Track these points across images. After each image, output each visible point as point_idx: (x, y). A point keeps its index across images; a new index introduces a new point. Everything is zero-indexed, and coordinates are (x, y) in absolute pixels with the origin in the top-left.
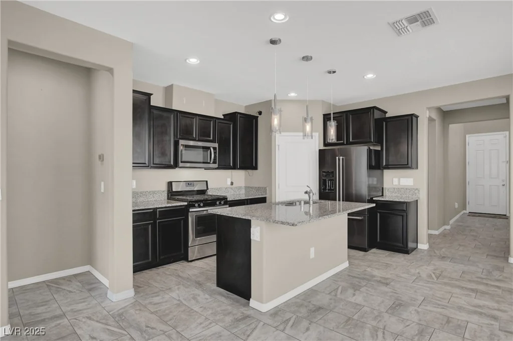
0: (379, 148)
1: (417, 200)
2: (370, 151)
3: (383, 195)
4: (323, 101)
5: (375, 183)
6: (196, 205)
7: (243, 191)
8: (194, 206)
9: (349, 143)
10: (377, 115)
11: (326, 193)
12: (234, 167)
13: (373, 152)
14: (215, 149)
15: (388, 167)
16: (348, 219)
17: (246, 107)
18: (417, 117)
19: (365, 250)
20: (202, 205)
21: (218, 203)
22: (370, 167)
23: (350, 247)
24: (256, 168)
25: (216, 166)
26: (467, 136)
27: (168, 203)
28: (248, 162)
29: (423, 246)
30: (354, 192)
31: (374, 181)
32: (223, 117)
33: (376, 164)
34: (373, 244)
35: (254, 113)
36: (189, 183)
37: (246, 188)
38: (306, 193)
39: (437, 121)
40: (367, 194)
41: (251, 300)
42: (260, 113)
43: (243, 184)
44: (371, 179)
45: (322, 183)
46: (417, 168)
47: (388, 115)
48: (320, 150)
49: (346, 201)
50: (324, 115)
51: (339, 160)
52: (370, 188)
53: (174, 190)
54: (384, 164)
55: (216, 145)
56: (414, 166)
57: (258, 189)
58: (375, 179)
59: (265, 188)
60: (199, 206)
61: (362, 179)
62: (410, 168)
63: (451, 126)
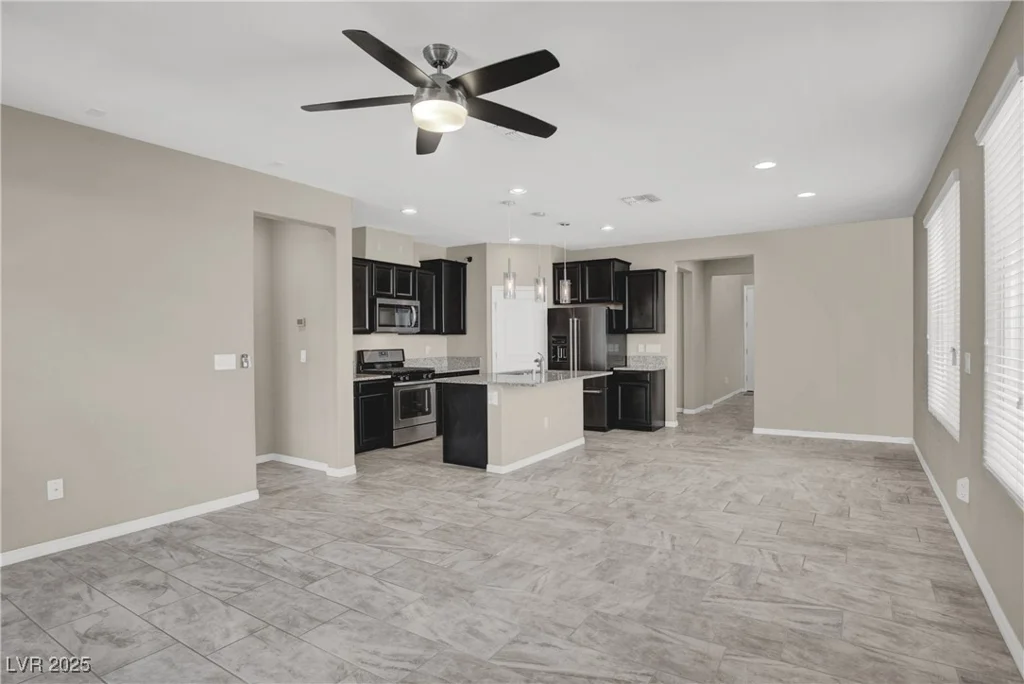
0: (620, 308)
1: (664, 370)
2: (609, 312)
3: (626, 366)
4: (553, 247)
5: (617, 350)
6: (402, 378)
7: (445, 363)
8: (399, 380)
9: (584, 301)
10: (618, 267)
11: (557, 363)
12: (438, 332)
13: (614, 313)
14: (416, 307)
15: (632, 331)
16: (585, 394)
17: (449, 249)
18: (664, 272)
19: (603, 430)
20: (407, 378)
21: (425, 376)
22: (611, 331)
23: (586, 428)
24: (463, 332)
25: (418, 329)
26: (745, 287)
27: (357, 377)
28: (455, 324)
29: (671, 423)
30: (592, 362)
31: (615, 348)
32: (419, 265)
33: (618, 327)
34: (614, 424)
35: (461, 259)
36: (383, 352)
37: (450, 359)
38: (536, 361)
39: (693, 274)
40: (606, 363)
41: (488, 466)
42: (470, 259)
43: (444, 354)
44: (611, 346)
45: (552, 351)
46: (664, 332)
47: (632, 268)
48: (549, 310)
49: (582, 370)
50: (554, 264)
51: (573, 323)
52: (610, 357)
53: (366, 361)
54: (627, 327)
55: (417, 303)
56: (660, 329)
57: (469, 360)
58: (617, 346)
59: (478, 359)
60: (405, 380)
61: (601, 345)
62: (656, 332)
63: (714, 278)
